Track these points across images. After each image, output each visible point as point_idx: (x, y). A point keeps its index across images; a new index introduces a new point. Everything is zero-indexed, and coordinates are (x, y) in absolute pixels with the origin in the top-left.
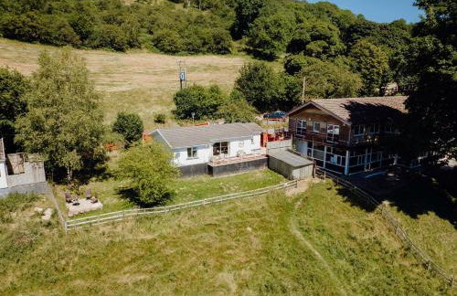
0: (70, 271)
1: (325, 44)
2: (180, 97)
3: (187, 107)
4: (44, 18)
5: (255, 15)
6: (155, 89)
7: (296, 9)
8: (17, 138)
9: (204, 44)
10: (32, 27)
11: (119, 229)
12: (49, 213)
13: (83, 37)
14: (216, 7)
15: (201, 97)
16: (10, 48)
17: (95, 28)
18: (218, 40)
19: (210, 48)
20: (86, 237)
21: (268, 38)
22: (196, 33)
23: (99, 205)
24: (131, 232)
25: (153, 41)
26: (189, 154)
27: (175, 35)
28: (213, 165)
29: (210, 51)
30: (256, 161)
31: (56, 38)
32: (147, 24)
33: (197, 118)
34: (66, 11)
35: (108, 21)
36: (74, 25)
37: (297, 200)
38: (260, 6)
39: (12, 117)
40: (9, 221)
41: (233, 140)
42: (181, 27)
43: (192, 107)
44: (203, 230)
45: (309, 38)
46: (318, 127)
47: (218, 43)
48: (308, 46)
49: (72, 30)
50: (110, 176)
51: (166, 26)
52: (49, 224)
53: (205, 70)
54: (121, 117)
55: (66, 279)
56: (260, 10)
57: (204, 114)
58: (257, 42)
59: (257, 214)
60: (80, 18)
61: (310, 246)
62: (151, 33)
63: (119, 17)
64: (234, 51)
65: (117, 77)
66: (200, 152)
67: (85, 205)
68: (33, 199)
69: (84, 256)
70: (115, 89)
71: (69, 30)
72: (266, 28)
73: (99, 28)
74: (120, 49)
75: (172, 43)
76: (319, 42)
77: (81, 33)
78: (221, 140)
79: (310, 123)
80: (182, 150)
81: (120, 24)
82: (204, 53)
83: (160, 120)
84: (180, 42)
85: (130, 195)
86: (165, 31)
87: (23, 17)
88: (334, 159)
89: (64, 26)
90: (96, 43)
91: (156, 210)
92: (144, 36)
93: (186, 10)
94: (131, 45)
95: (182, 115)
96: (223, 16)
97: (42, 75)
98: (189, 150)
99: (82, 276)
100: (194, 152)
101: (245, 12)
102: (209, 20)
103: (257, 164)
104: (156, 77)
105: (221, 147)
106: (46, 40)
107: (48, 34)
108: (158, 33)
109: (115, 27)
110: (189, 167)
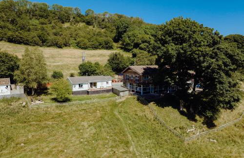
0: (31, 119)
1: (147, 44)
2: (81, 67)
3: (84, 70)
4: (26, 34)
5: (125, 32)
6: (73, 64)
7: (145, 28)
8: (15, 78)
9: (100, 45)
10: (20, 37)
11: (49, 109)
12: (24, 104)
13: (43, 42)
14: (109, 27)
15: (91, 66)
16: (10, 47)
17: (49, 38)
18: (107, 43)
19: (102, 47)
20: (37, 110)
21: (129, 42)
22: (96, 40)
23: (43, 102)
24: (53, 110)
25: (76, 43)
26: (80, 86)
27: (86, 41)
28: (89, 91)
29: (103, 48)
30: (107, 90)
31: (31, 42)
32: (74, 36)
33: (89, 75)
34: (36, 30)
35: (55, 34)
36: (39, 37)
37: (120, 103)
38: (128, 27)
39: (13, 71)
40: (11, 105)
41: (99, 82)
42: (89, 37)
43: (87, 70)
44: (80, 111)
45: (141, 42)
46: (132, 76)
47: (107, 44)
48: (140, 46)
49: (38, 38)
50: (49, 94)
51: (82, 37)
52: (24, 107)
53: (99, 56)
54: (55, 73)
55: (29, 122)
56: (127, 29)
57: (92, 73)
58: (125, 44)
59: (103, 107)
60: (42, 34)
61: (119, 117)
62: (75, 40)
63: (61, 33)
64: (115, 48)
65: (57, 59)
66: (84, 86)
67: (38, 102)
68: (19, 99)
69: (35, 116)
70: (55, 64)
71: (36, 39)
72: (129, 37)
73: (51, 37)
74: (60, 47)
75: (85, 44)
76: (145, 44)
77: (42, 40)
78: (93, 81)
79: (130, 76)
80: (77, 84)
81: (61, 35)
82: (100, 49)
83: (72, 75)
84: (88, 44)
85: (55, 100)
86: (82, 39)
87: (17, 33)
88: (138, 89)
89: (35, 37)
90: (49, 44)
91: (64, 104)
92: (72, 41)
93: (94, 29)
94: (66, 45)
95: (82, 74)
96: (112, 32)
97: (25, 56)
98: (79, 85)
99: (35, 121)
100: (82, 86)
101: (120, 30)
102: (104, 34)
103: (108, 91)
104: (75, 59)
105: (93, 84)
106: (27, 43)
107: (27, 40)
108: (78, 40)
109: (58, 37)
110: (79, 91)
